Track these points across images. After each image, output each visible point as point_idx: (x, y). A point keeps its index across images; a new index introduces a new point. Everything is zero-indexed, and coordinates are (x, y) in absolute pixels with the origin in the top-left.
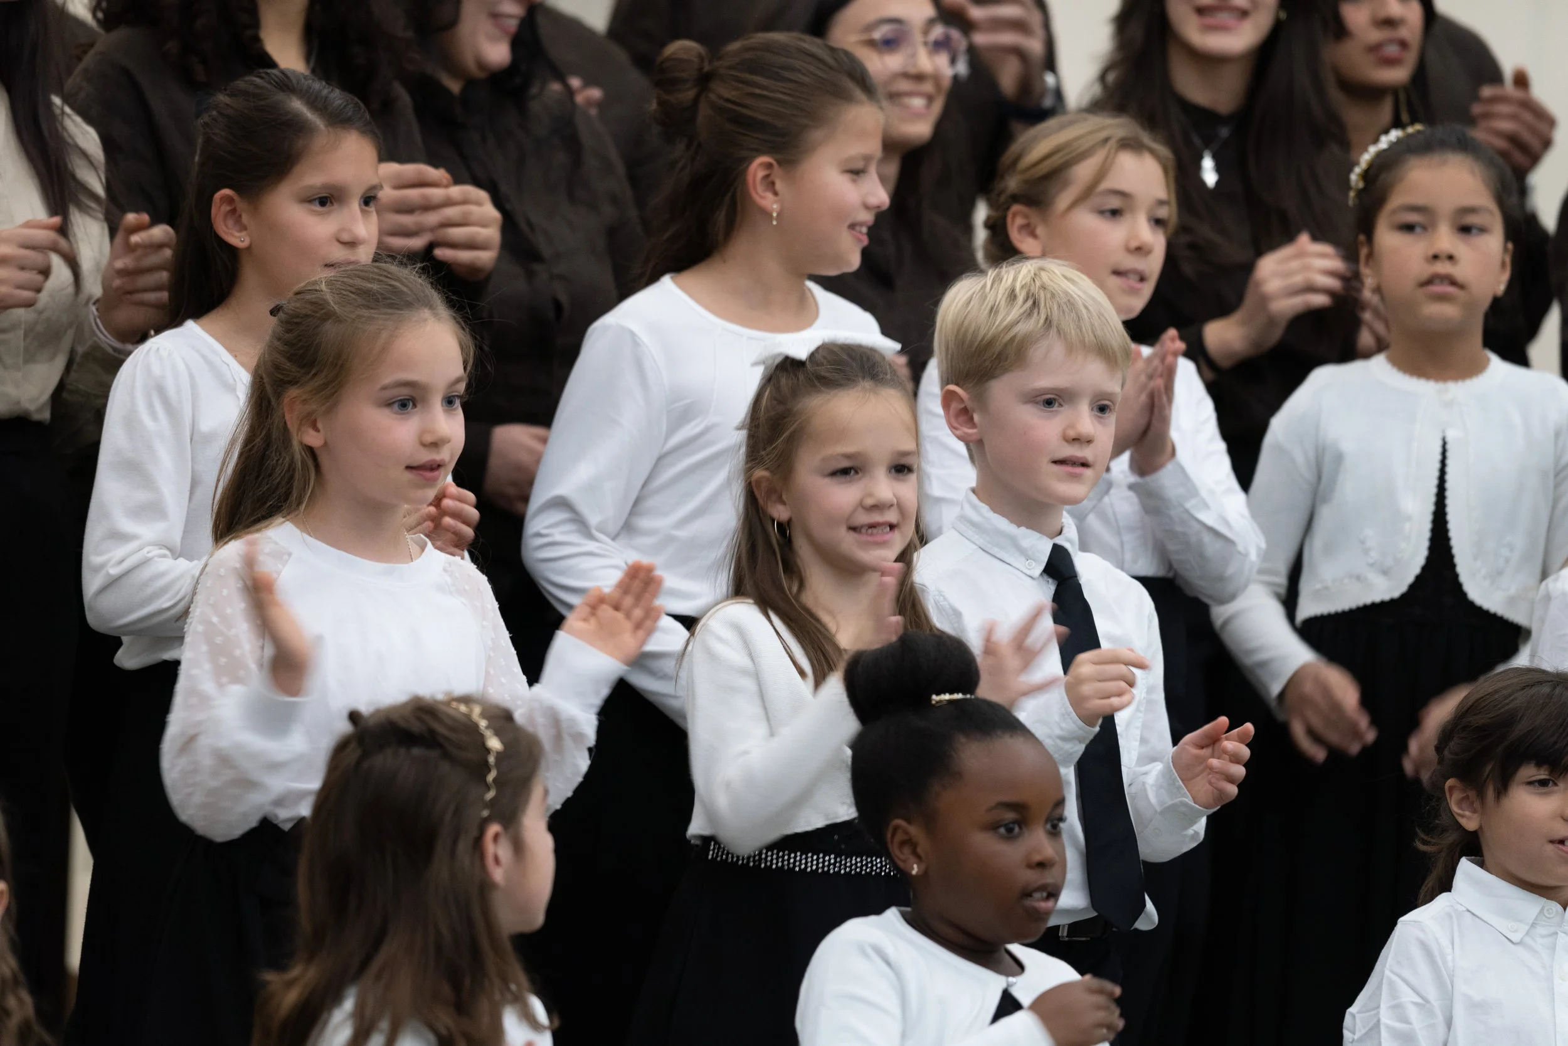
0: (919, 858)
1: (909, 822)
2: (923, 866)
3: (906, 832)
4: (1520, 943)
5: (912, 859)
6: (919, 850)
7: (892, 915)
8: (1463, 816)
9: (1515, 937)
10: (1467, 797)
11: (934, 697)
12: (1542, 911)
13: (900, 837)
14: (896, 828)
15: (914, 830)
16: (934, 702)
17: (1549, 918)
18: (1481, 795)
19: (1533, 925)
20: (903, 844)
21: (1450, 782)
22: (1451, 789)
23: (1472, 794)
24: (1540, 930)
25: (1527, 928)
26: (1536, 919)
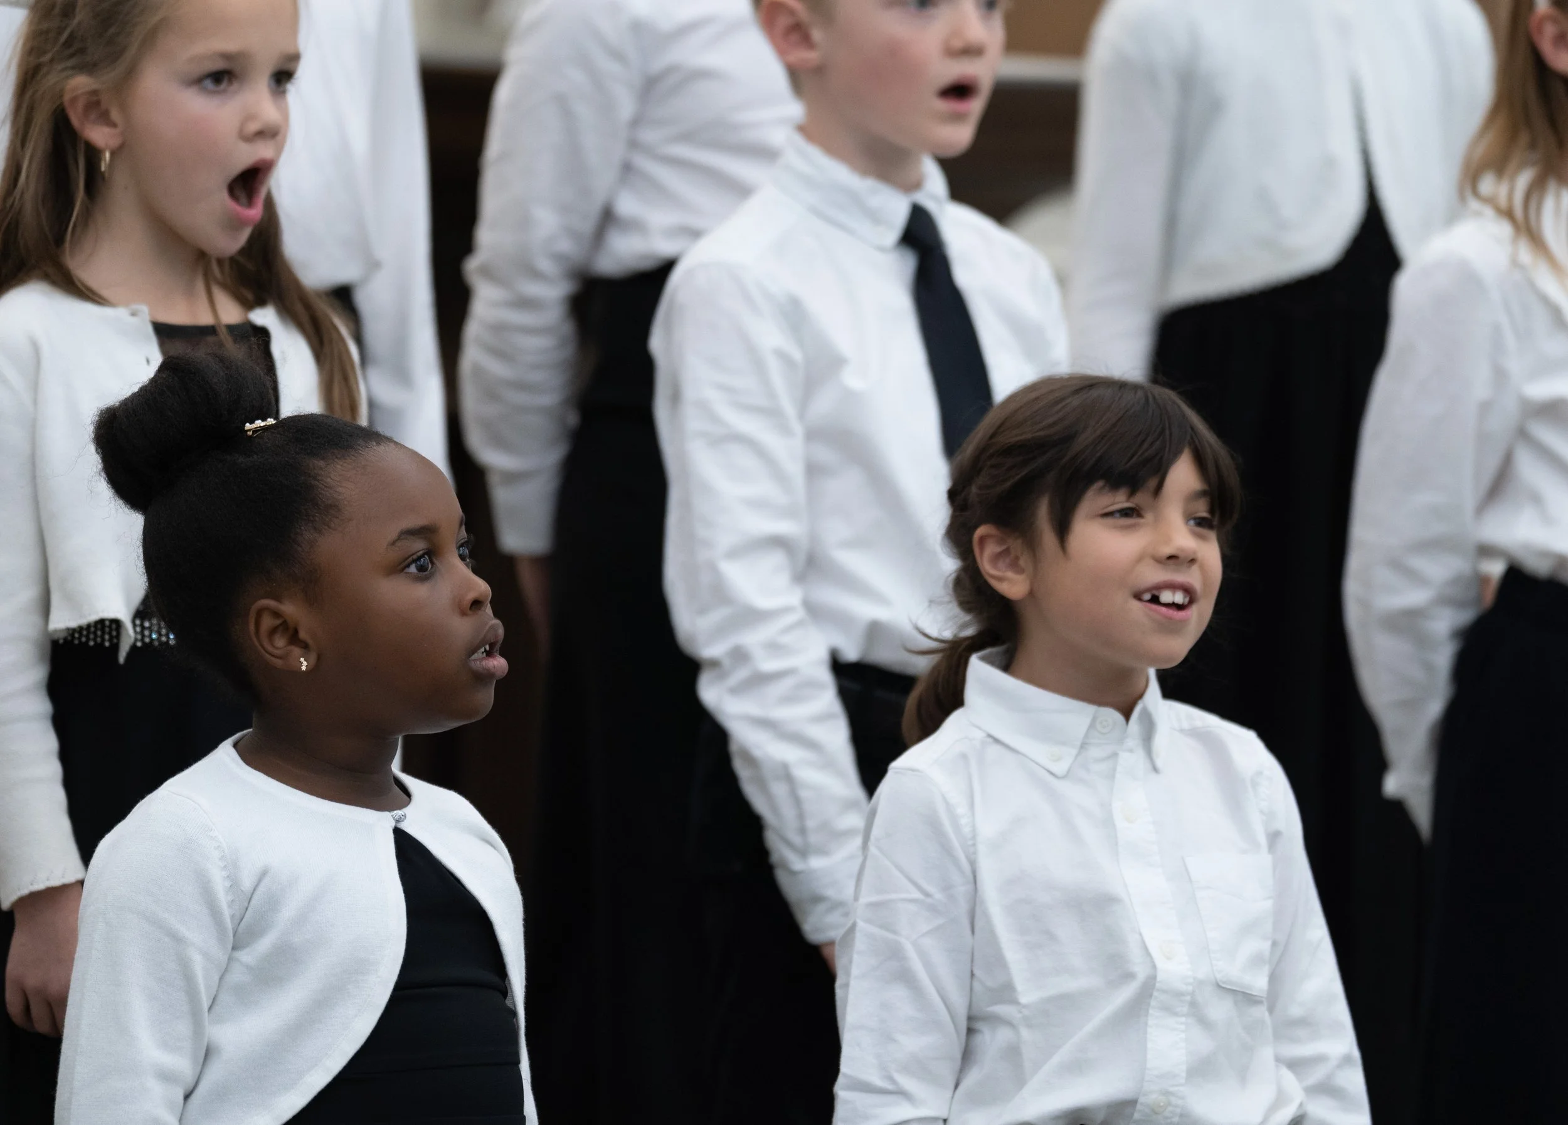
0: (305, 646)
1: (278, 599)
2: (313, 657)
3: (276, 614)
4: (1064, 777)
5: (296, 651)
6: (303, 635)
7: (225, 754)
8: (1000, 579)
9: (1060, 768)
10: (1006, 552)
11: (248, 426)
12: (1092, 726)
13: (267, 622)
14: (260, 613)
15: (290, 609)
16: (250, 433)
17: (1104, 734)
18: (1032, 544)
19: (1083, 746)
20: (273, 632)
21: (981, 531)
22: (982, 540)
23: (1016, 545)
24: (1094, 752)
25: (1074, 752)
26: (1086, 736)
